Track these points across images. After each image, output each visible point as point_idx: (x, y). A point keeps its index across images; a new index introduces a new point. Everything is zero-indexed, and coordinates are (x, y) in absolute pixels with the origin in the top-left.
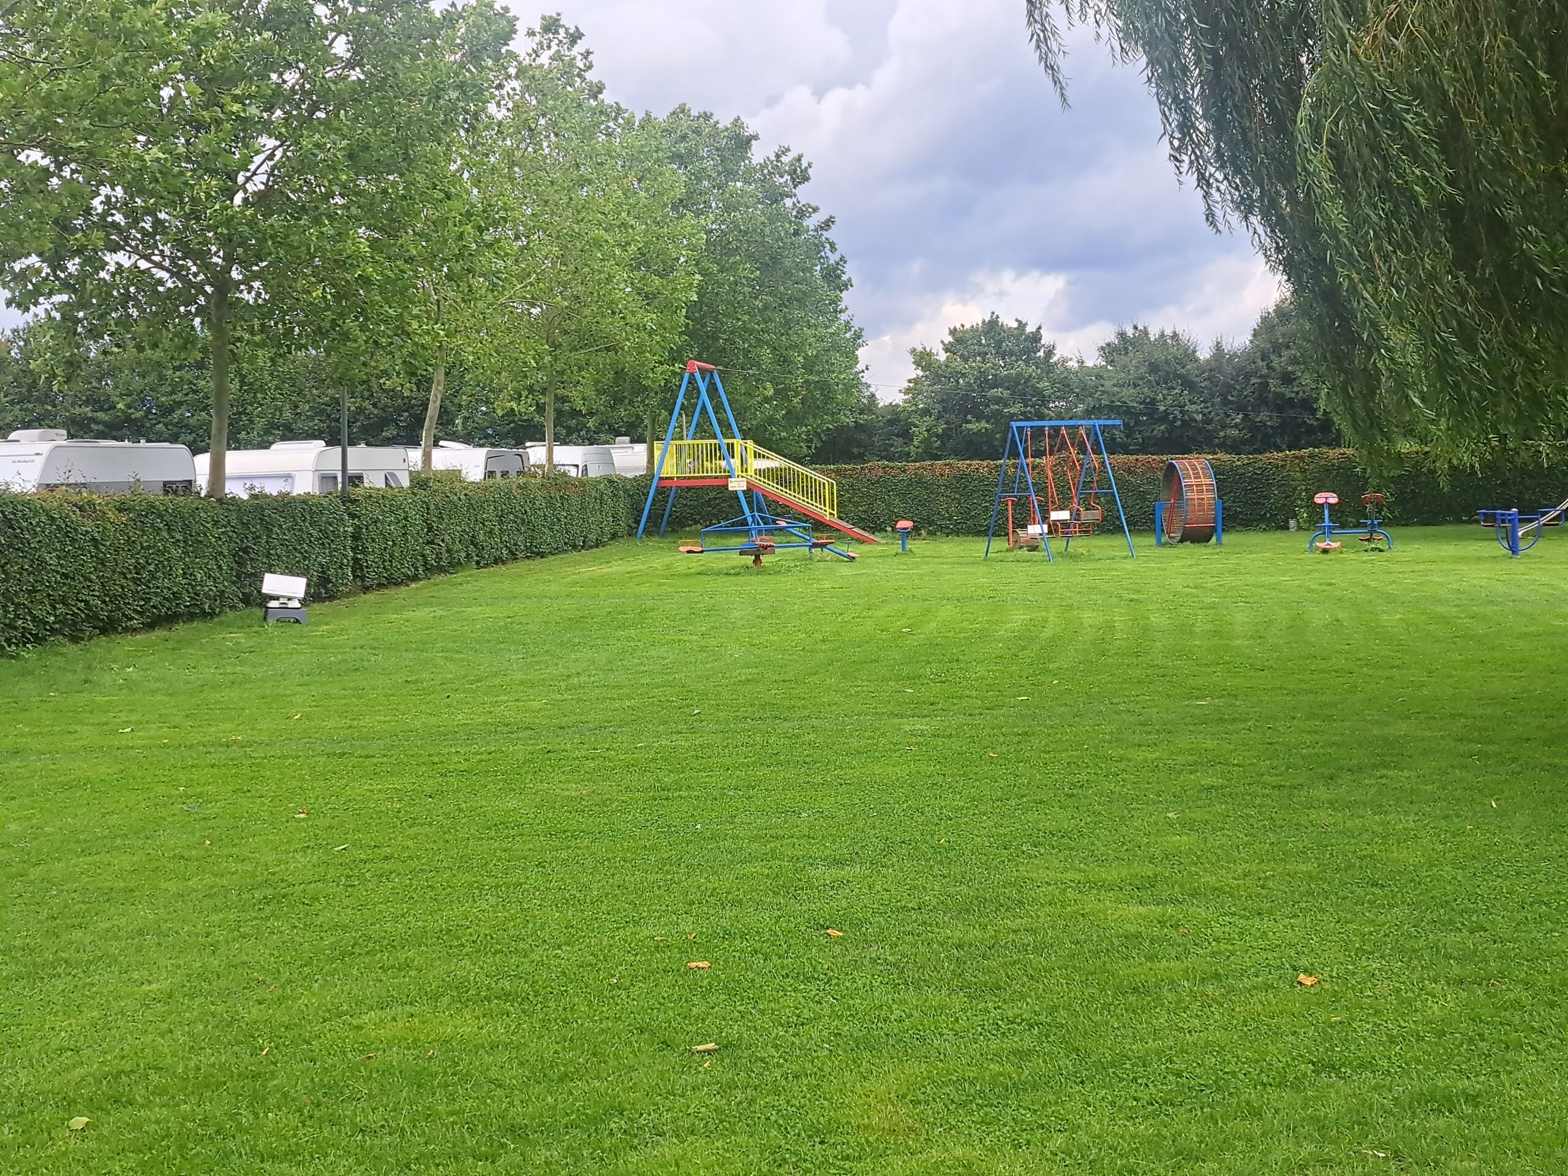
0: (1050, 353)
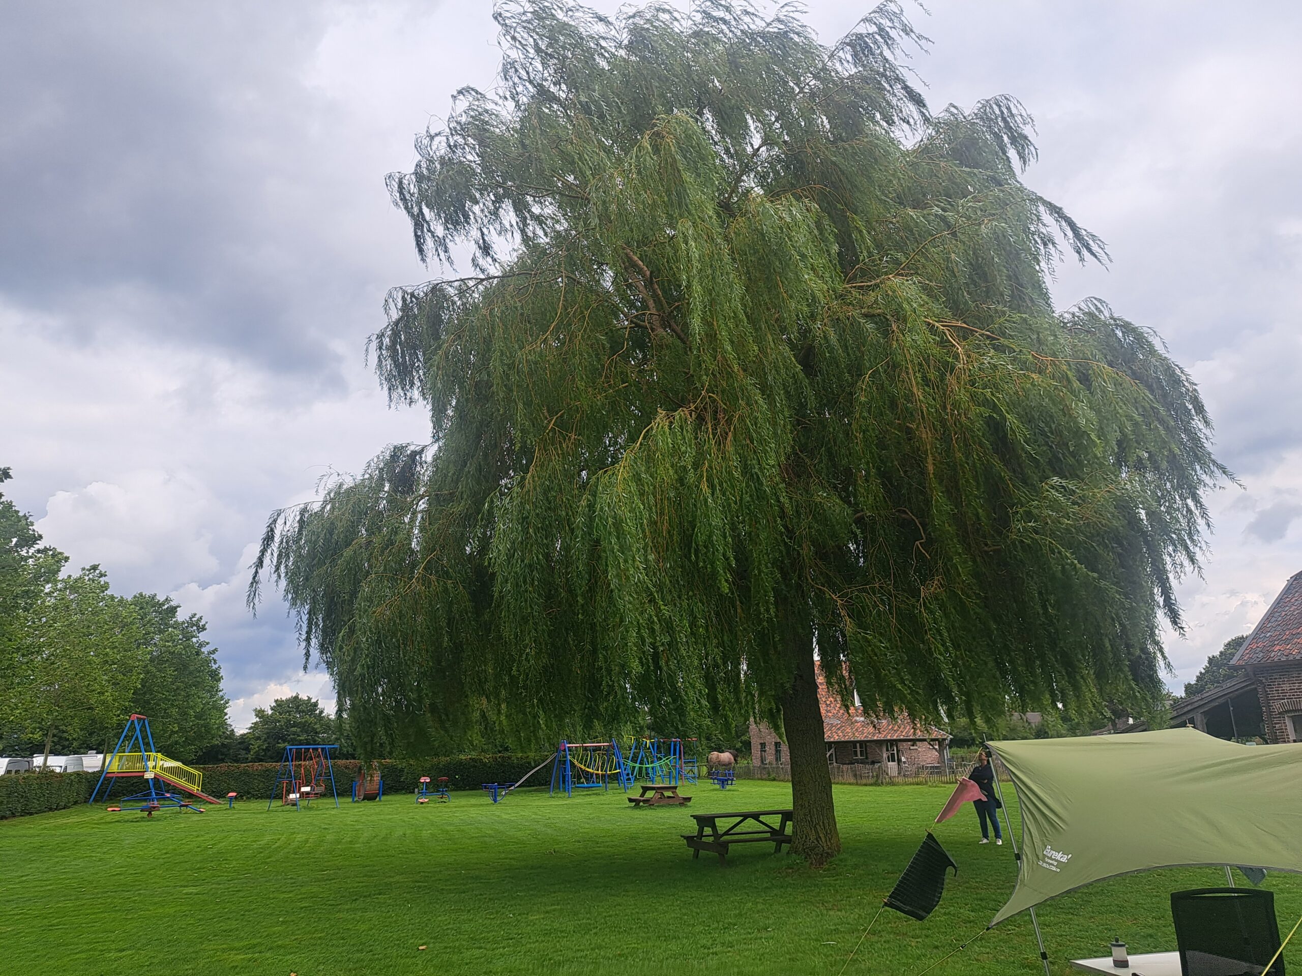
0: (321, 712)
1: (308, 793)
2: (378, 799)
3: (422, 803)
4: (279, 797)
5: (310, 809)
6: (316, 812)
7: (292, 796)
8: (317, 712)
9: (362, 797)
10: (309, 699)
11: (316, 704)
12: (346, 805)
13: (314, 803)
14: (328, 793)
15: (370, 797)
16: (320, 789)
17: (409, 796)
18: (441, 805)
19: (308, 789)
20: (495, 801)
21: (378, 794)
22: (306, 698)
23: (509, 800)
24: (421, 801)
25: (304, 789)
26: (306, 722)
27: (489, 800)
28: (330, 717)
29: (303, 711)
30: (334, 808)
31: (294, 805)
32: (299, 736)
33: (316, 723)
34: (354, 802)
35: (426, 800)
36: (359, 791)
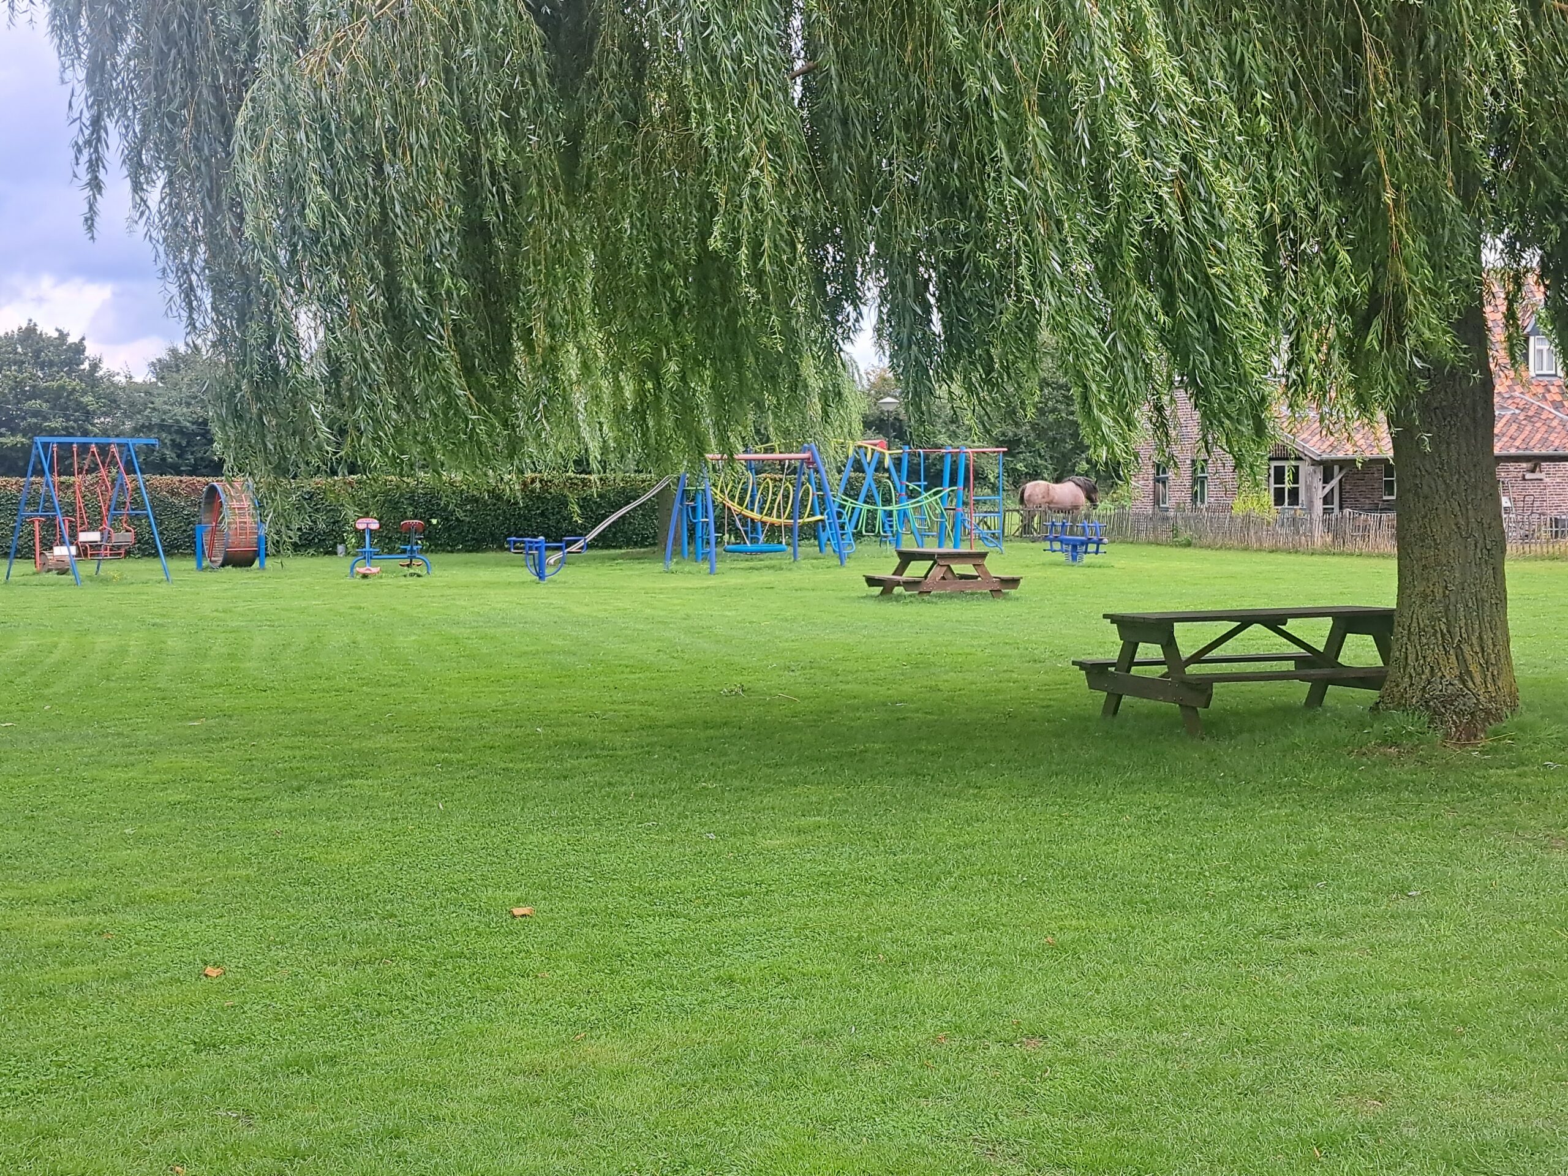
0: (95, 366)
1: (95, 546)
2: (257, 563)
3: (365, 576)
4: (25, 553)
5: (106, 581)
6: (120, 589)
7: (60, 551)
8: (86, 366)
9: (220, 560)
10: (63, 336)
11: (79, 349)
12: (186, 576)
13: (111, 568)
14: (144, 549)
15: (240, 560)
16: (125, 537)
17: (327, 559)
18: (411, 581)
19: (94, 536)
20: (541, 575)
21: (256, 554)
22: (56, 335)
23: (567, 574)
24: (363, 570)
25: (84, 537)
26: (62, 388)
27: (527, 574)
28: (116, 379)
29: (51, 364)
30: (162, 580)
31: (63, 572)
32: (45, 419)
33: (84, 393)
34: (200, 568)
35: (374, 570)
36: (212, 545)
